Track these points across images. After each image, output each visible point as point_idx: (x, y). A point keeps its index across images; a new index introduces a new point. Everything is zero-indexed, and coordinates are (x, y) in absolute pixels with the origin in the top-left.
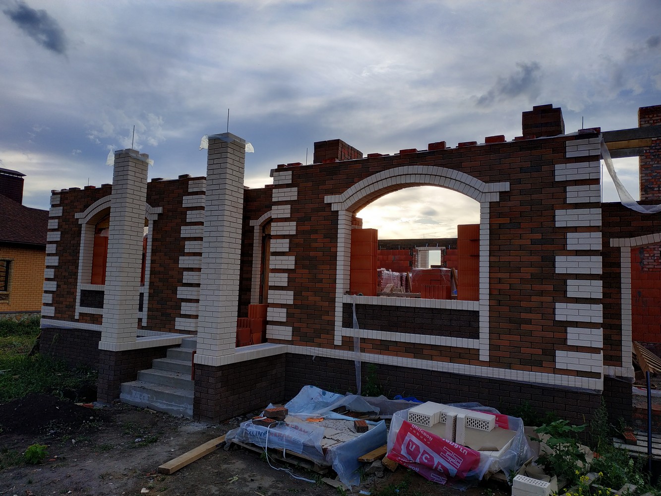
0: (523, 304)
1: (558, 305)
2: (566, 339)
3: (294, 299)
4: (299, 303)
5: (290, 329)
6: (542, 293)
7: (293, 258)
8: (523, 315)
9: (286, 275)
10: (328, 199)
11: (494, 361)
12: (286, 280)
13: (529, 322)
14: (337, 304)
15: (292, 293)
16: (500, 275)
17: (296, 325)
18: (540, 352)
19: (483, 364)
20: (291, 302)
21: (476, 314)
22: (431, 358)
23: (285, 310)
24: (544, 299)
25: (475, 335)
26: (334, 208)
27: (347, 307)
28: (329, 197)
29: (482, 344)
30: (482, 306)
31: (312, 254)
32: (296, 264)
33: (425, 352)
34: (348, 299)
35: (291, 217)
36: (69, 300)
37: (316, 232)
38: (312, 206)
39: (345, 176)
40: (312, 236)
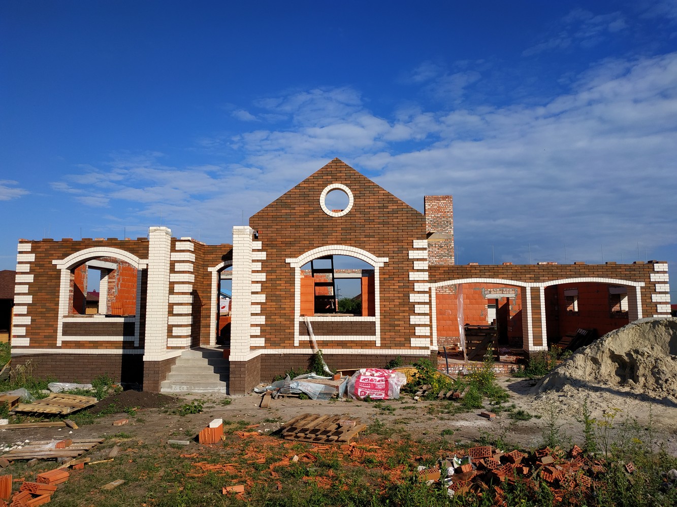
1: (411, 317)
2: (415, 333)
3: (266, 321)
4: (269, 323)
5: (263, 339)
7: (264, 295)
8: (396, 323)
9: (260, 306)
10: (288, 260)
11: (383, 346)
12: (260, 309)
14: (295, 322)
15: (264, 317)
16: (384, 303)
17: (267, 336)
18: (404, 339)
19: (378, 348)
20: (264, 323)
21: (374, 323)
22: (351, 347)
23: (259, 328)
24: (405, 314)
25: (374, 334)
26: (292, 266)
27: (302, 324)
29: (377, 338)
30: (377, 319)
31: (277, 293)
32: (266, 299)
33: (348, 345)
35: (262, 270)
36: (48, 331)
37: (280, 279)
38: (276, 264)
39: (299, 248)
40: (277, 282)
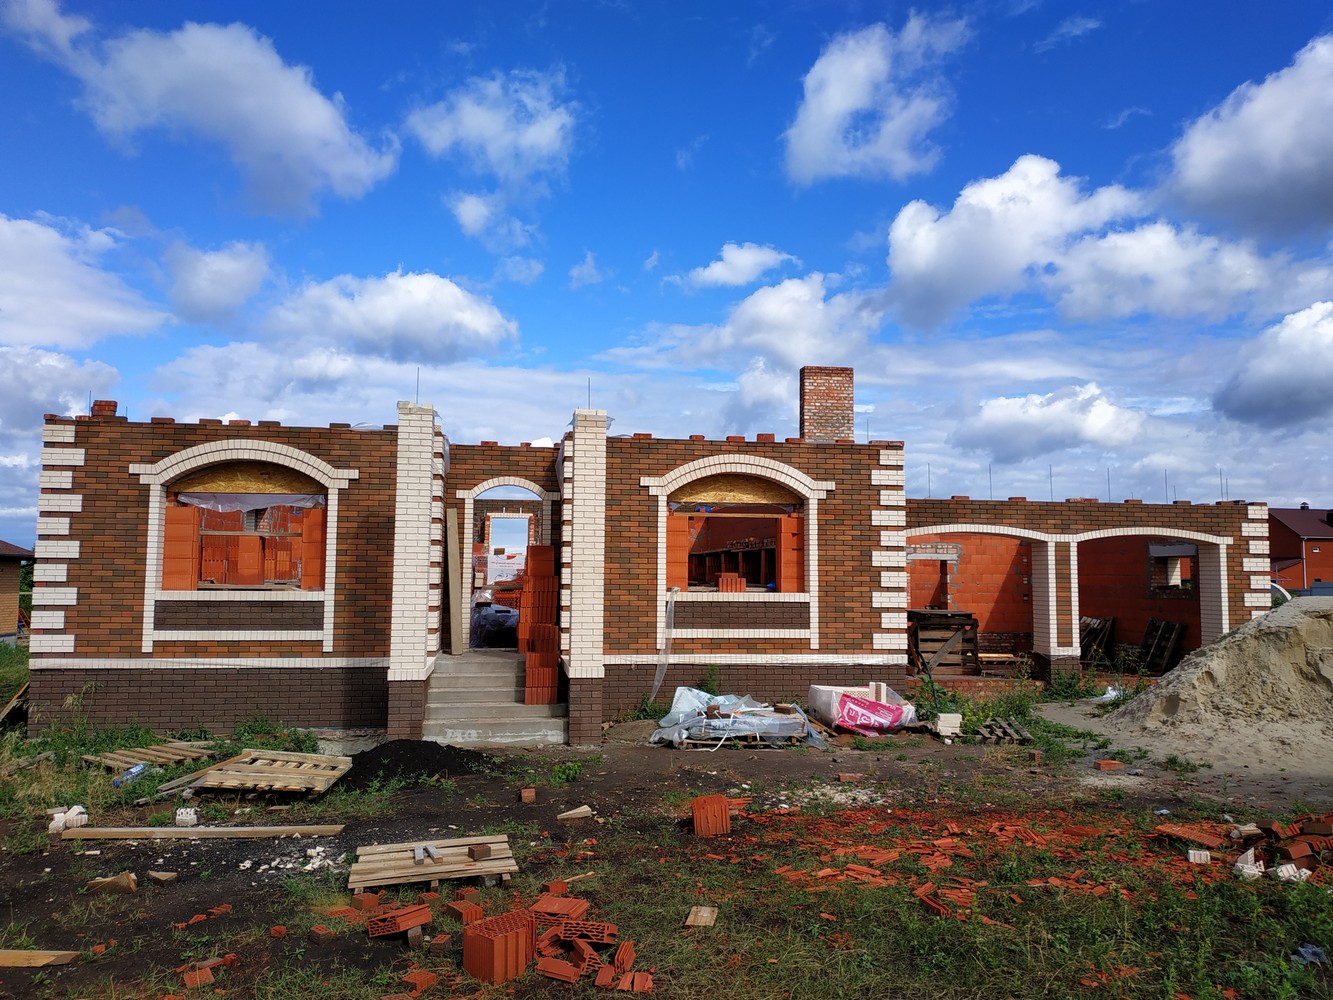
0: (847, 594)
1: (874, 594)
2: (880, 623)
6: (861, 584)
8: (847, 604)
10: (645, 481)
11: (824, 649)
13: (851, 610)
14: (658, 603)
16: (827, 568)
18: (861, 636)
19: (814, 651)
21: (806, 605)
22: (764, 651)
24: (862, 589)
25: (806, 625)
26: (653, 492)
27: (673, 606)
28: (647, 478)
29: (812, 634)
30: (812, 597)
31: (623, 544)
33: (759, 646)
34: (673, 597)
36: (121, 620)
37: (629, 518)
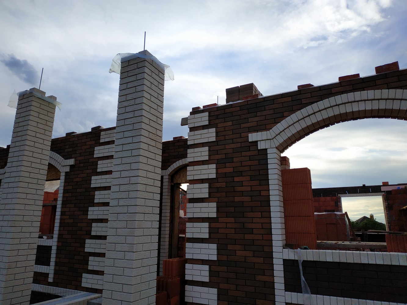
3: (218, 254)
4: (224, 258)
5: (215, 291)
7: (214, 204)
9: (207, 225)
10: (253, 137)
12: (207, 230)
14: (275, 261)
15: (214, 246)
17: (222, 286)
20: (215, 258)
23: (207, 267)
26: (261, 146)
27: (289, 264)
28: (254, 134)
31: (237, 199)
32: (218, 212)
34: (290, 255)
35: (210, 159)
37: (241, 174)
38: (233, 146)
39: (272, 112)
40: (236, 179)
